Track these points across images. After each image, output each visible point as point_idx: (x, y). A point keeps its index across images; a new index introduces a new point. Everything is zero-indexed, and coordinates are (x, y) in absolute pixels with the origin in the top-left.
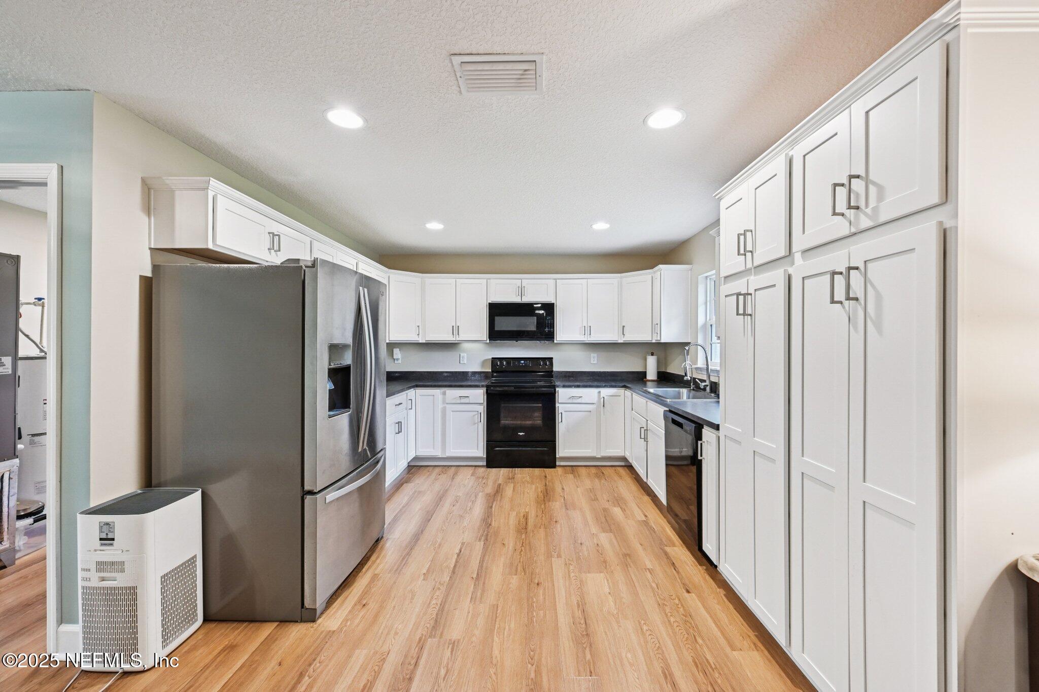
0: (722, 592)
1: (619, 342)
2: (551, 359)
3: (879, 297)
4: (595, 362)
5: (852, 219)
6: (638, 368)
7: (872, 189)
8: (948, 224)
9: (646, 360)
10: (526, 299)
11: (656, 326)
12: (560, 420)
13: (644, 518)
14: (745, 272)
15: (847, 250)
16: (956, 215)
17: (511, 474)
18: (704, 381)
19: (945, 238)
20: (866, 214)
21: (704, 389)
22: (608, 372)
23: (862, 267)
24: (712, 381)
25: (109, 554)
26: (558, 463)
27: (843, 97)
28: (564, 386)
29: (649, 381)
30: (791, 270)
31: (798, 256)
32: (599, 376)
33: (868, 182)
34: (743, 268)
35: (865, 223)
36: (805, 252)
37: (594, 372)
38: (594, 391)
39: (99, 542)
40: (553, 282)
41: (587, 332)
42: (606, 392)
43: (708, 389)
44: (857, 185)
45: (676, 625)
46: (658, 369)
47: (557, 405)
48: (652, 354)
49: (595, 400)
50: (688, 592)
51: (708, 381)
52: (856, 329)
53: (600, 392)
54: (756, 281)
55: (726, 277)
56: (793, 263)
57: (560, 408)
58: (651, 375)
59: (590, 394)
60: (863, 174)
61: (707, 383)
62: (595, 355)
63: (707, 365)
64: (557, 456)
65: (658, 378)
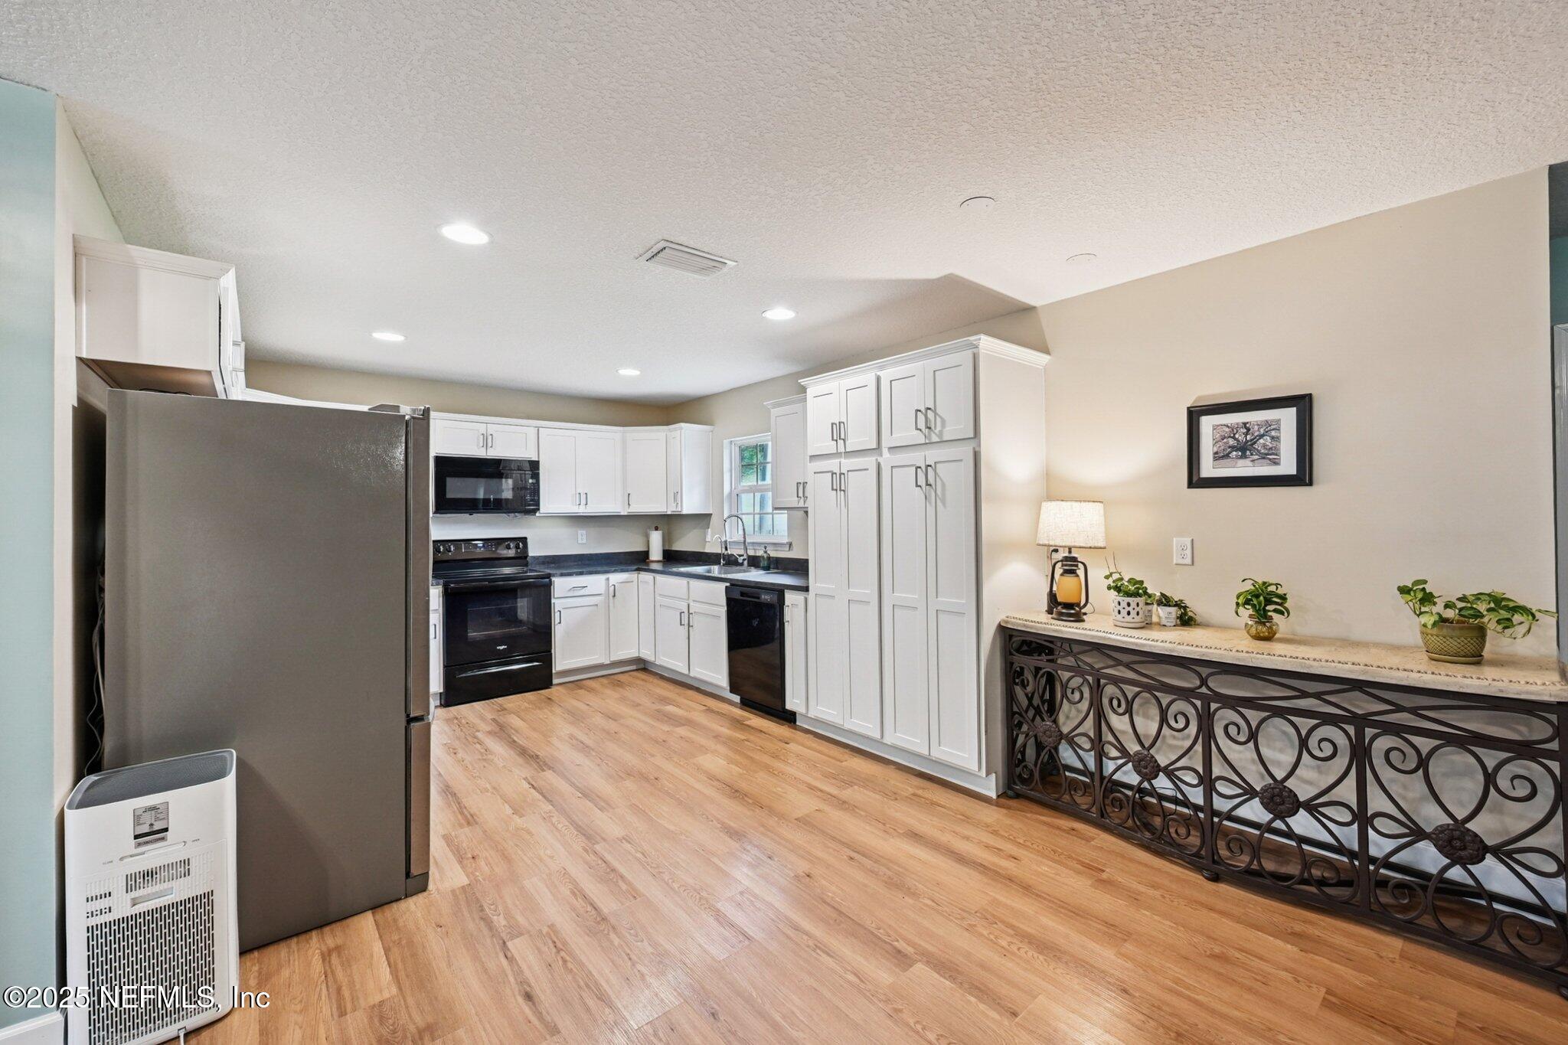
0: (811, 736)
1: (622, 514)
2: (524, 540)
3: (943, 485)
4: (584, 541)
5: (927, 434)
6: (638, 547)
7: (938, 419)
8: (977, 449)
9: (647, 537)
10: (493, 453)
11: (677, 496)
12: (557, 621)
13: (705, 708)
14: (837, 455)
15: (923, 453)
16: (980, 446)
17: (495, 707)
18: (743, 555)
19: (976, 456)
20: (934, 433)
21: (742, 564)
22: (601, 554)
23: (933, 466)
24: (750, 554)
25: (155, 856)
26: (555, 681)
27: (920, 354)
28: (562, 575)
29: (653, 562)
30: (880, 460)
31: (885, 451)
32: (589, 560)
33: (936, 414)
34: (835, 452)
35: (935, 439)
36: (890, 448)
37: (583, 555)
38: (601, 578)
39: (133, 842)
40: (532, 432)
41: (583, 502)
42: (616, 578)
43: (746, 562)
44: (930, 414)
45: (795, 763)
46: (663, 545)
47: (553, 601)
48: (657, 529)
49: (602, 590)
50: (788, 743)
51: (745, 555)
52: (930, 503)
53: (608, 579)
54: (847, 463)
55: (811, 456)
56: (881, 455)
57: (557, 604)
58: (656, 554)
59: (596, 583)
60: (932, 407)
61: (745, 557)
62: (584, 532)
63: (745, 537)
64: (554, 671)
65: (664, 557)
